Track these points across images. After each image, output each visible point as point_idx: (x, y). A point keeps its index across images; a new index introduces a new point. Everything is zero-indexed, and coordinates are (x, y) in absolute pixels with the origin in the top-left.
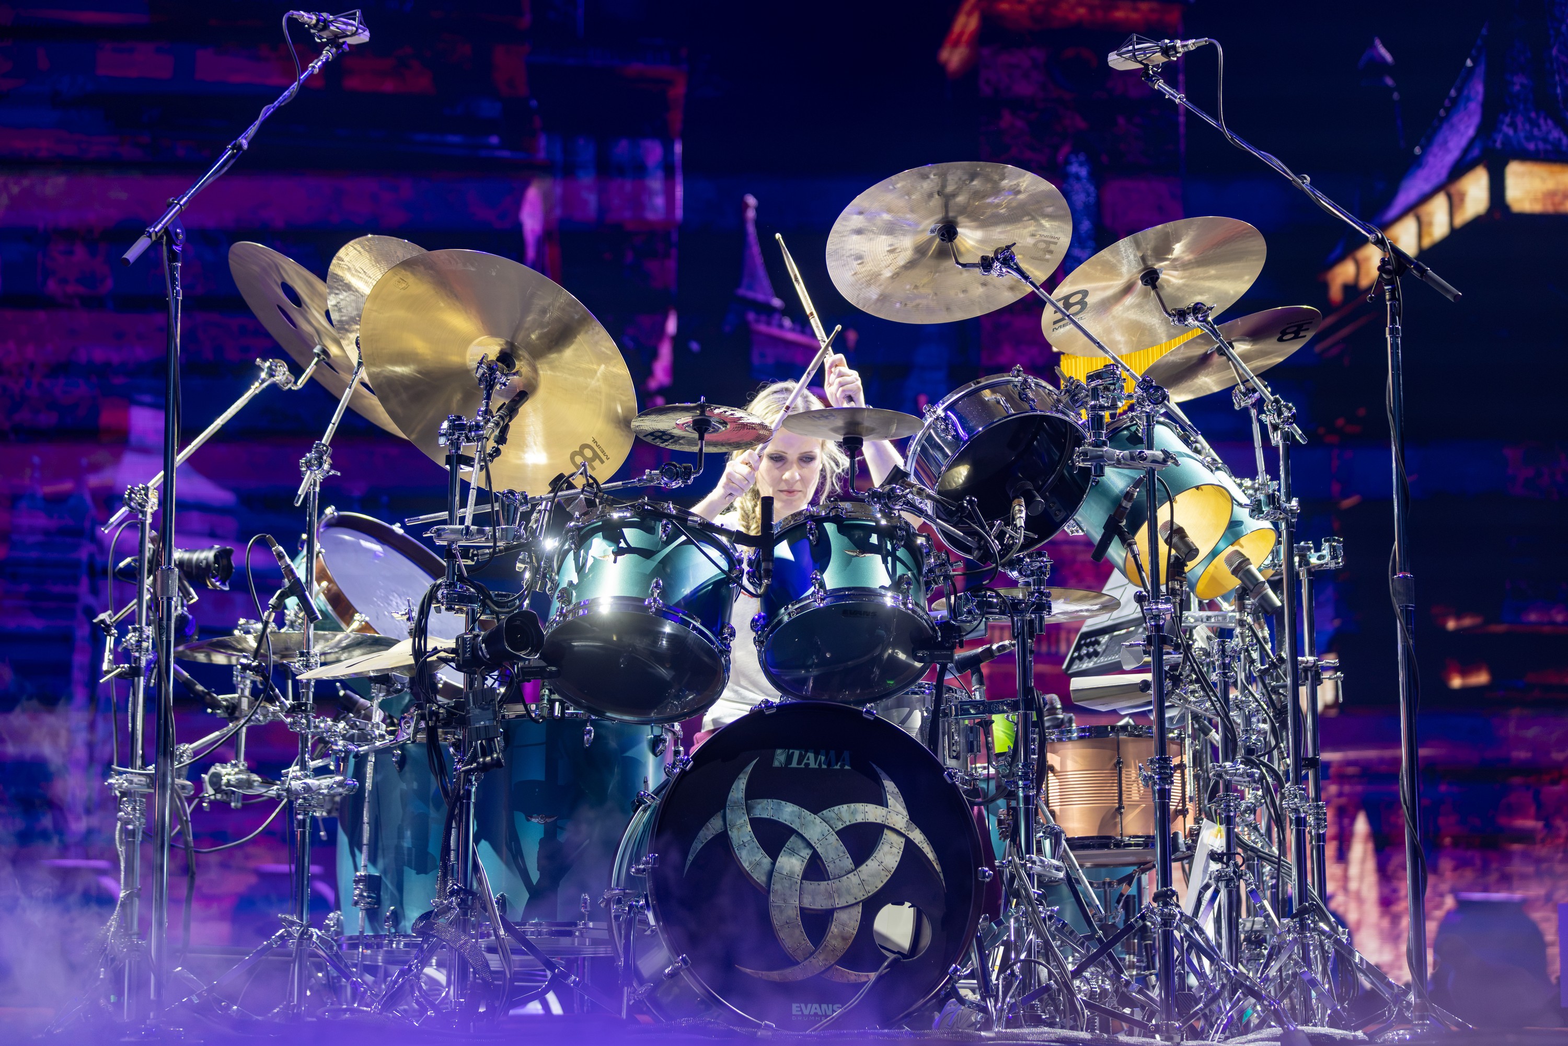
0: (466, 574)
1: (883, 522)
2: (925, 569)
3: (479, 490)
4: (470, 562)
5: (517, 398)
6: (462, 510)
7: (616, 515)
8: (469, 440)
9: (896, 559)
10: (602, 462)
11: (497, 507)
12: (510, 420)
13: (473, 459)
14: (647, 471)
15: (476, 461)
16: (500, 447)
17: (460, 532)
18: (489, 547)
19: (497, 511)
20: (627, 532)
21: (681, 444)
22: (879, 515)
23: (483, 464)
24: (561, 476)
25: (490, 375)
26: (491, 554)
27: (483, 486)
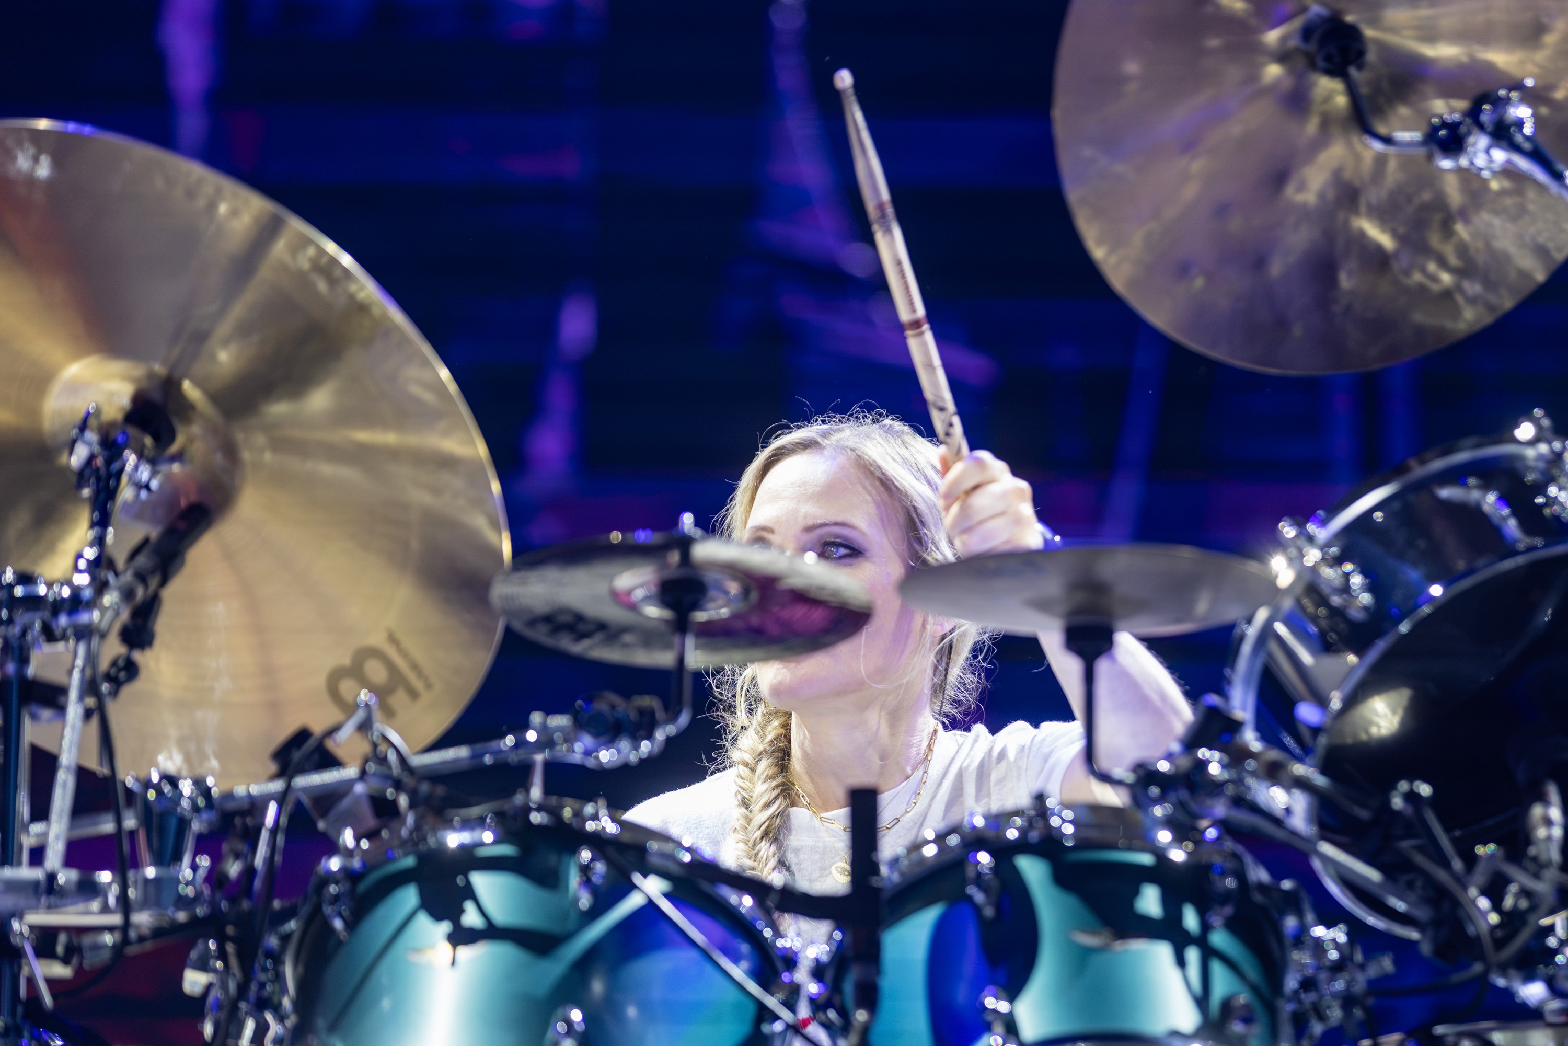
0: (48, 1000)
1: (1178, 855)
2: (1291, 983)
3: (83, 774)
4: (60, 971)
5: (182, 525)
6: (37, 828)
7: (454, 839)
8: (50, 635)
9: (1208, 953)
10: (414, 694)
11: (130, 822)
12: (164, 581)
13: (63, 691)
14: (536, 718)
15: (73, 694)
16: (137, 656)
17: (34, 888)
18: (111, 929)
19: (132, 834)
20: (481, 881)
21: (626, 646)
22: (1164, 836)
23: (91, 701)
24: (303, 735)
25: (109, 462)
26: (118, 949)
27: (93, 763)
